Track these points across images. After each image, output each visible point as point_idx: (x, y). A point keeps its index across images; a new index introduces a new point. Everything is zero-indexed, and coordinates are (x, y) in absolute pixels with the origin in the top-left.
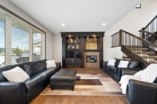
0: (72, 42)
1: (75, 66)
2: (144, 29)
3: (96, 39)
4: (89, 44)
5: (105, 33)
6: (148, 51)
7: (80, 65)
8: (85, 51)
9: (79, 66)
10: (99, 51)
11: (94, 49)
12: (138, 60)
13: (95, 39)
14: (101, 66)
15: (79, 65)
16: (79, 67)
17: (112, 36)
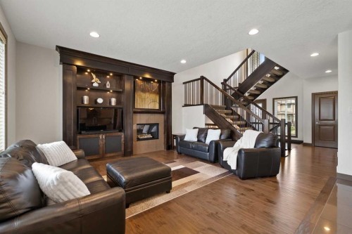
0: (95, 85)
1: (109, 155)
2: (225, 81)
3: (158, 85)
4: (143, 95)
5: (175, 76)
6: (232, 114)
7: (123, 149)
8: (135, 112)
9: (119, 153)
10: (163, 113)
11: (152, 108)
12: (228, 128)
13: (155, 85)
14: (169, 147)
15: (121, 151)
16: (118, 156)
17: (184, 83)
